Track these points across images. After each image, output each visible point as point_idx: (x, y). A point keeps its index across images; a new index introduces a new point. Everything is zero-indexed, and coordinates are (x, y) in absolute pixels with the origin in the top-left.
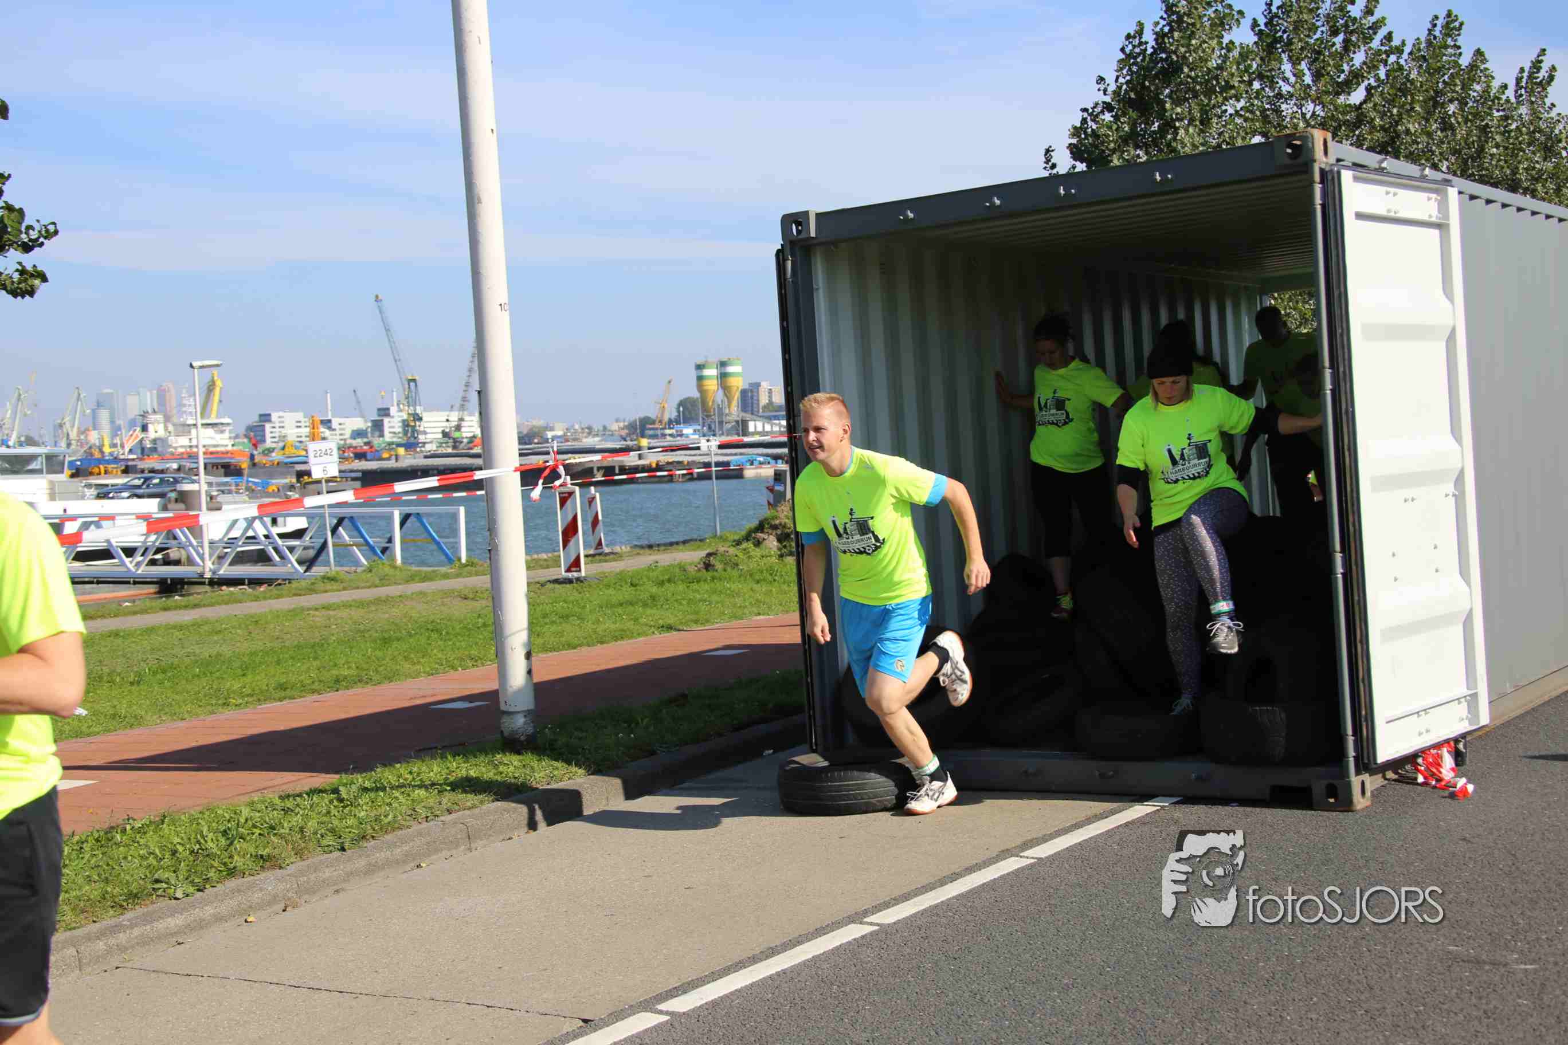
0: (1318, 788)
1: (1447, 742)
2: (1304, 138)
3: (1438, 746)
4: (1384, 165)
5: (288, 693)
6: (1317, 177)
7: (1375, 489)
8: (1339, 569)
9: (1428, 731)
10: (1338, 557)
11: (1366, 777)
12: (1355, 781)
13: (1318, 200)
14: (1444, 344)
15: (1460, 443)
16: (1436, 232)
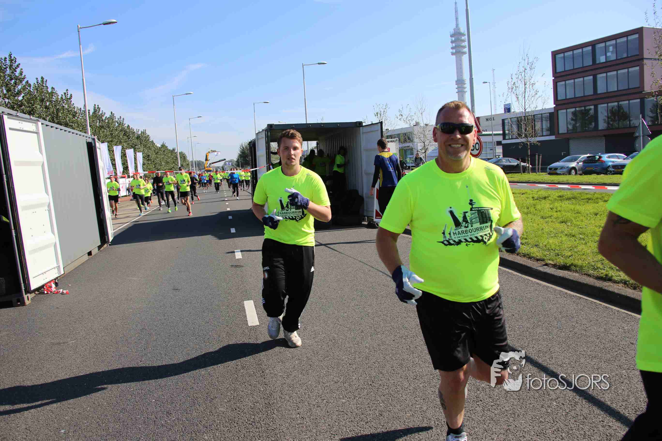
0: (14, 300)
1: (52, 280)
3: (50, 282)
4: (18, 114)
7: (23, 210)
8: (14, 235)
9: (46, 278)
10: (13, 231)
11: (29, 295)
12: (25, 296)
14: (41, 167)
15: (48, 195)
16: (35, 135)
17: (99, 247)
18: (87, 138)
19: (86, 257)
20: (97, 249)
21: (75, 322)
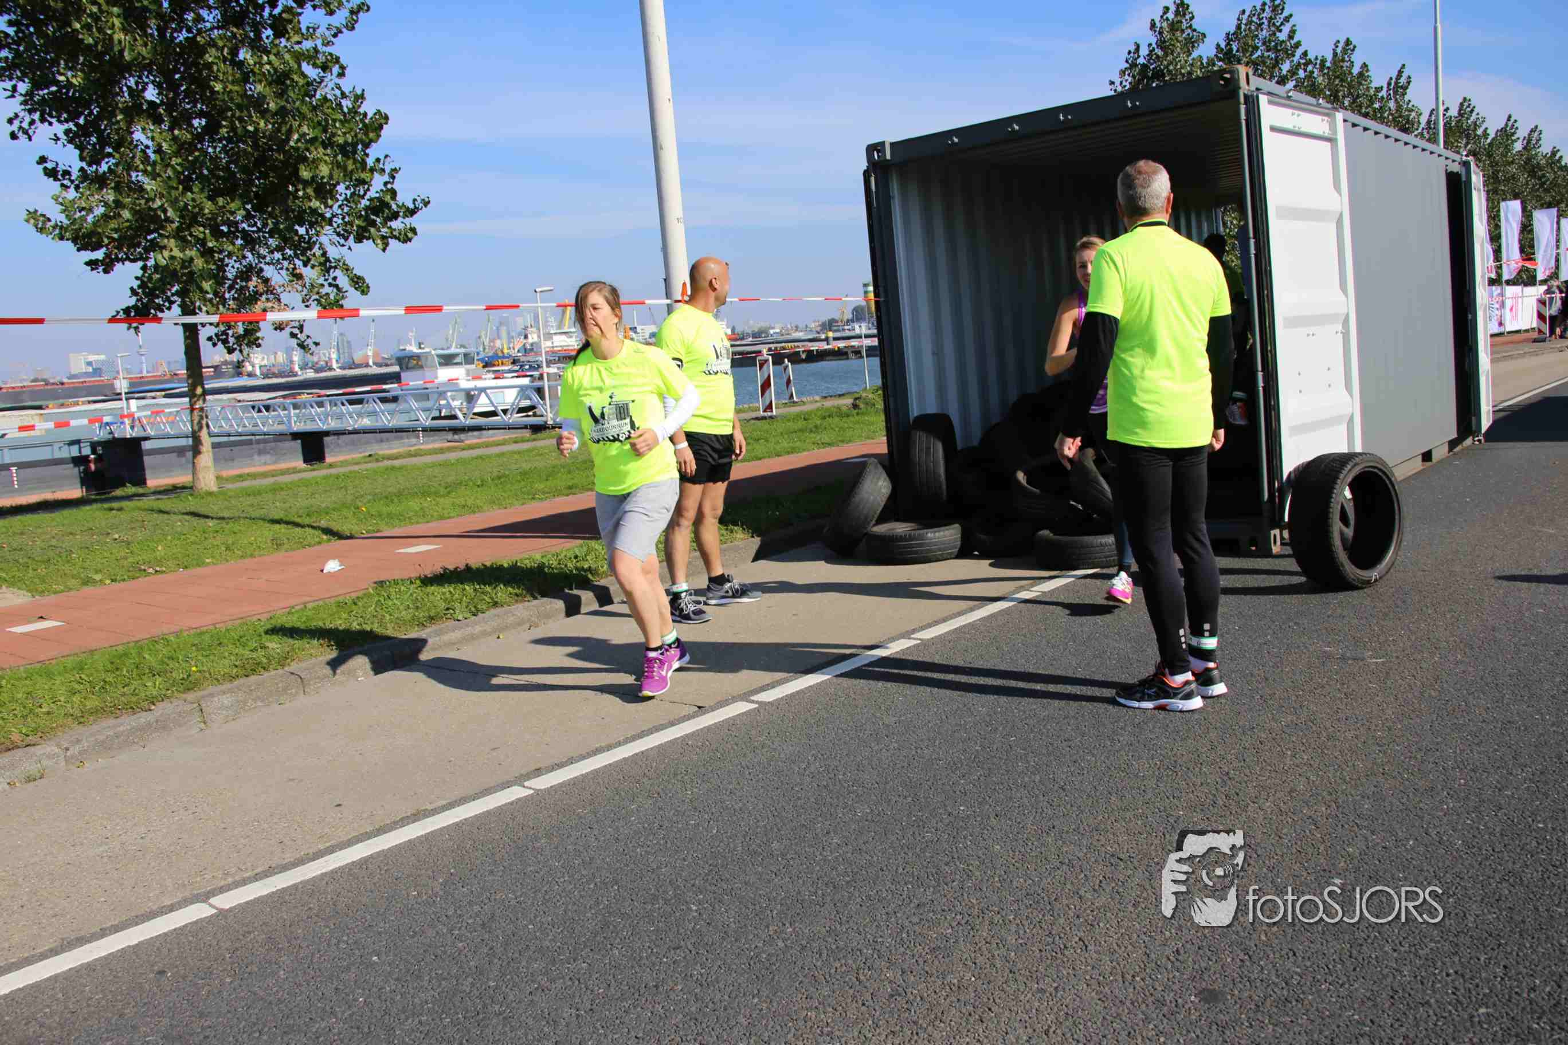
0: (1244, 540)
2: (1231, 72)
4: (1289, 94)
5: (573, 491)
6: (1242, 100)
7: (1285, 327)
8: (1261, 383)
10: (1260, 375)
11: (1277, 532)
12: (1270, 534)
13: (1243, 117)
14: (1333, 226)
15: (1346, 295)
16: (1328, 144)
17: (1453, 444)
18: (1449, 162)
19: (1418, 464)
20: (1447, 445)
21: (1386, 615)
